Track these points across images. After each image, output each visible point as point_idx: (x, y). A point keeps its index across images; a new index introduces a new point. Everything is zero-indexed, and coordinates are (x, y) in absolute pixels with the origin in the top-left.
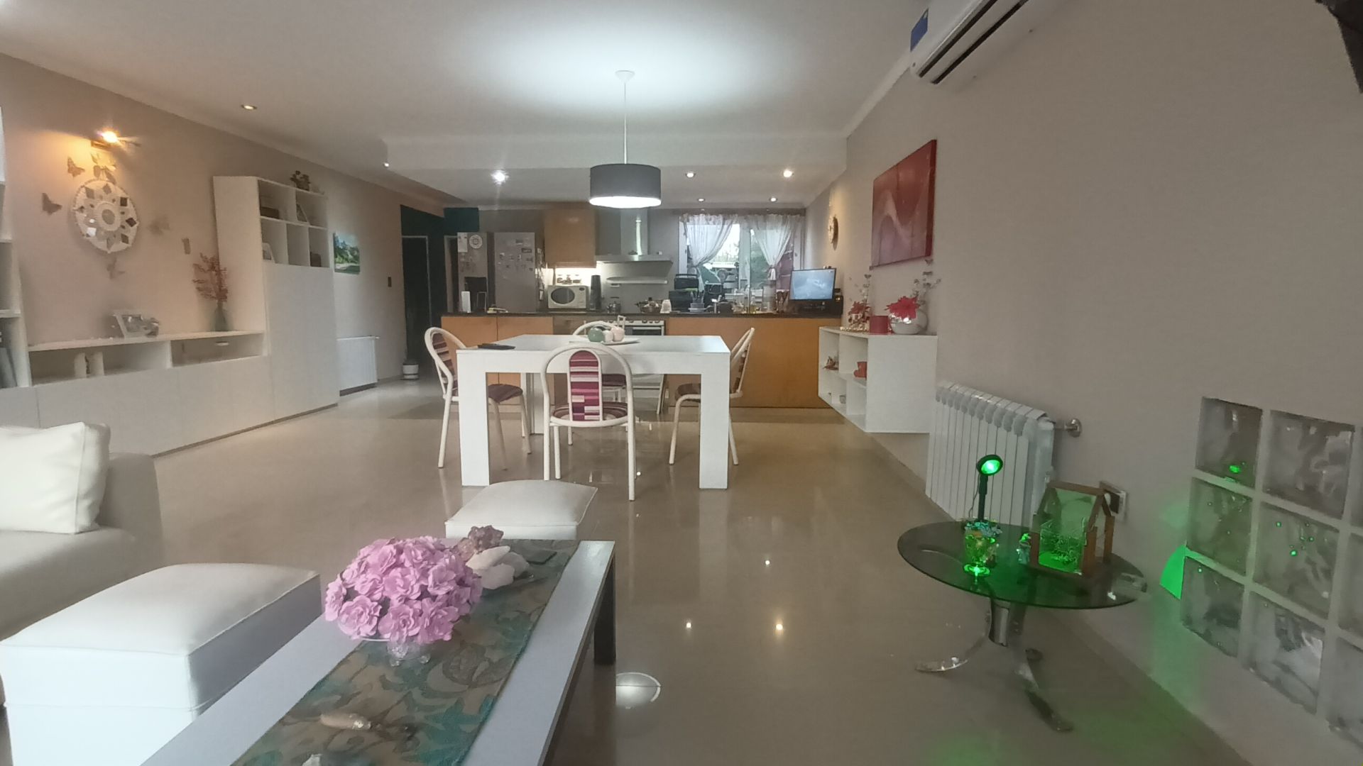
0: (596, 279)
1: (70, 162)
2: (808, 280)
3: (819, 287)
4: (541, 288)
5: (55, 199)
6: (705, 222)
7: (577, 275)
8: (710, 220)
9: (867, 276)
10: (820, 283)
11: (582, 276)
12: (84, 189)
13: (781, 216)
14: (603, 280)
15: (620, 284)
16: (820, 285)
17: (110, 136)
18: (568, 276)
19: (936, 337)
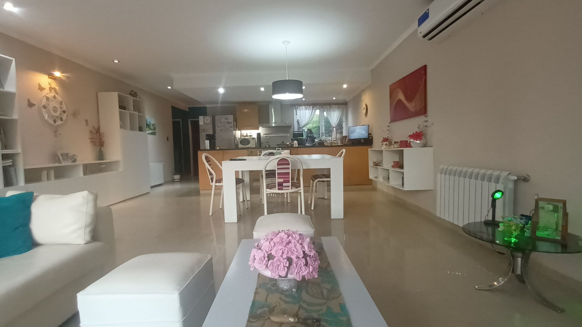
0: (259, 135)
1: (39, 85)
2: (357, 130)
3: (362, 133)
4: (236, 139)
5: (33, 101)
6: (305, 109)
7: (251, 133)
8: (307, 108)
9: (388, 126)
10: (362, 131)
11: (253, 133)
12: (45, 97)
13: (337, 106)
14: (262, 135)
15: (269, 137)
16: (362, 132)
17: (57, 74)
18: (247, 133)
19: (432, 148)
